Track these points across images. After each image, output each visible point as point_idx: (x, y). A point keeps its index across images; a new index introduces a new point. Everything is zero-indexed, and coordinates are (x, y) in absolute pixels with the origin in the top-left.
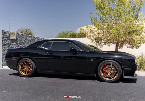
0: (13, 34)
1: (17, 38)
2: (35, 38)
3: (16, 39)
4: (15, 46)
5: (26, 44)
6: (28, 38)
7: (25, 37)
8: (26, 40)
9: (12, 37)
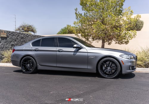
0: (3, 32)
1: (8, 35)
2: (28, 35)
3: (6, 37)
4: (5, 43)
5: (18, 41)
6: (21, 36)
7: (16, 34)
8: (17, 37)
9: (2, 35)
